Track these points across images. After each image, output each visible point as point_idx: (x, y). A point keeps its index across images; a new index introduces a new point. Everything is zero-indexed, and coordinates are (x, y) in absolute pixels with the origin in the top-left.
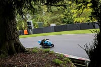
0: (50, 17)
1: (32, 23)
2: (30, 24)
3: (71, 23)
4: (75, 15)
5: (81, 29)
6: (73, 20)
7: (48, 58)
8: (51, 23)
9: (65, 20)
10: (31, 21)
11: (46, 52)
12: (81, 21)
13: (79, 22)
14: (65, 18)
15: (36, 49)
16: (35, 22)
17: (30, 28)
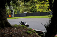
0: (24, 8)
1: (13, 11)
2: (13, 12)
3: (35, 12)
4: (38, 8)
5: (41, 15)
6: (36, 10)
7: (23, 30)
8: (24, 11)
9: (32, 10)
10: (13, 10)
11: (22, 27)
12: (41, 11)
13: (40, 11)
14: (32, 9)
15: (17, 25)
16: (15, 11)
17: (12, 14)
